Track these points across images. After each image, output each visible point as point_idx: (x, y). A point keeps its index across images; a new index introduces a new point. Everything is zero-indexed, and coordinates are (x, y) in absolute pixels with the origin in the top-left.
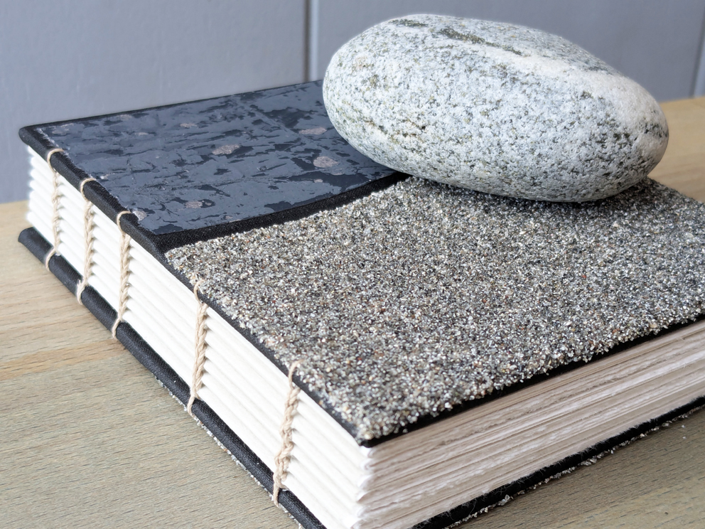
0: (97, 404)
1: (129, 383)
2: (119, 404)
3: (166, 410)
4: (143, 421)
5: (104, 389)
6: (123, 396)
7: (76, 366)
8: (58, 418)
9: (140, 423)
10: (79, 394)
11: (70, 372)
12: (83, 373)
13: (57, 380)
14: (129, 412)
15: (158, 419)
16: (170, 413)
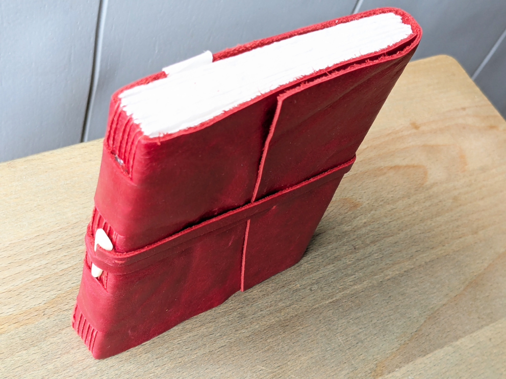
0: (34, 360)
1: (48, 343)
2: (45, 360)
3: (68, 365)
4: (57, 373)
5: (36, 347)
6: (47, 354)
7: (20, 329)
8: (16, 370)
9: (56, 375)
10: (25, 352)
11: (17, 334)
12: (24, 335)
13: (12, 340)
14: (50, 367)
15: (65, 372)
16: (70, 367)
